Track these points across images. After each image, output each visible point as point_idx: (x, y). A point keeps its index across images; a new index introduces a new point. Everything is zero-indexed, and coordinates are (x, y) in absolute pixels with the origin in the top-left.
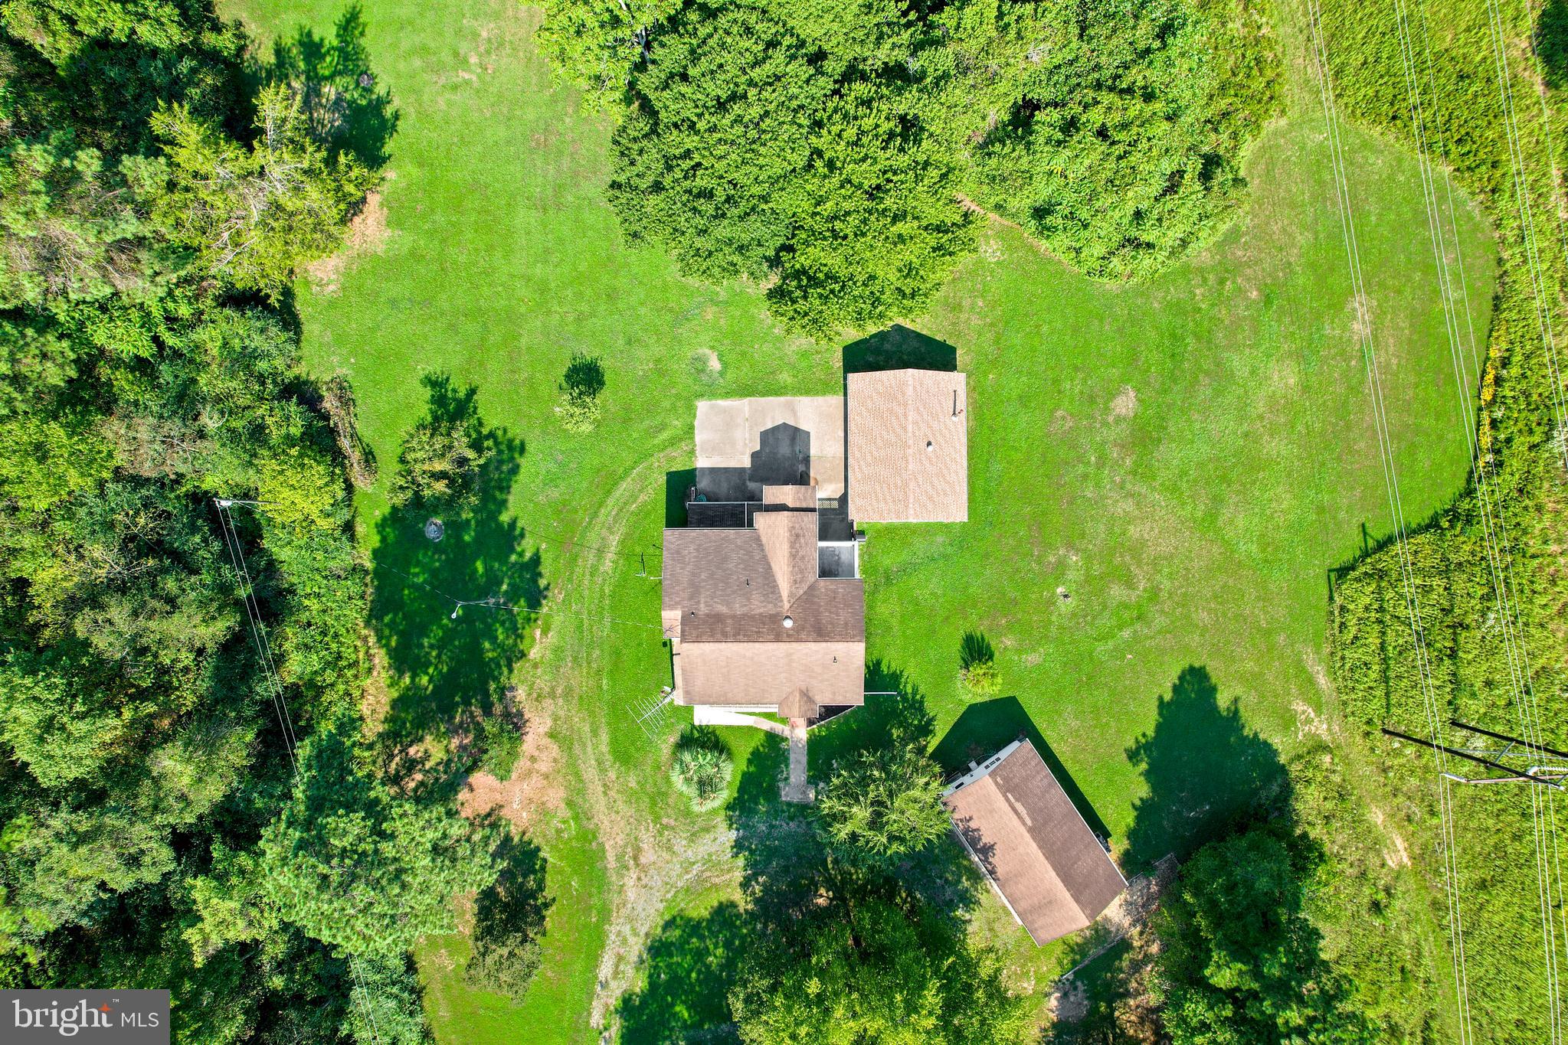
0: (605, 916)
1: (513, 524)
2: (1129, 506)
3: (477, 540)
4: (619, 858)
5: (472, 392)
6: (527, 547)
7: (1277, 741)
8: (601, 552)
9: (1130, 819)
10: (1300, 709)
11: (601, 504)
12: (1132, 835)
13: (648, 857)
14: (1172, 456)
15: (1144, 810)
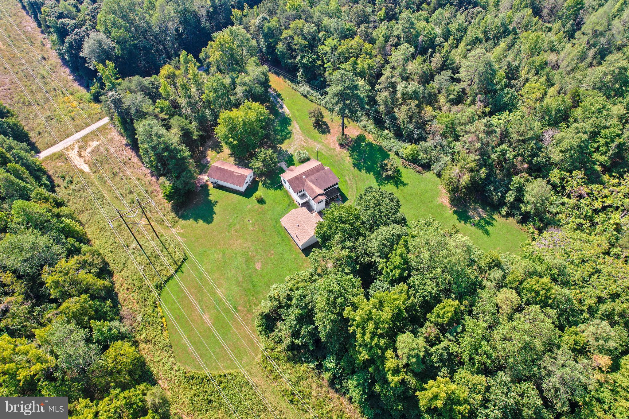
0: (303, 132)
1: (370, 173)
2: (245, 245)
3: (373, 167)
4: (307, 140)
5: (397, 188)
6: (363, 172)
7: (184, 222)
8: (350, 179)
9: (210, 192)
10: (181, 231)
11: (357, 187)
12: (209, 190)
13: (302, 143)
14: (241, 260)
15: (208, 195)
